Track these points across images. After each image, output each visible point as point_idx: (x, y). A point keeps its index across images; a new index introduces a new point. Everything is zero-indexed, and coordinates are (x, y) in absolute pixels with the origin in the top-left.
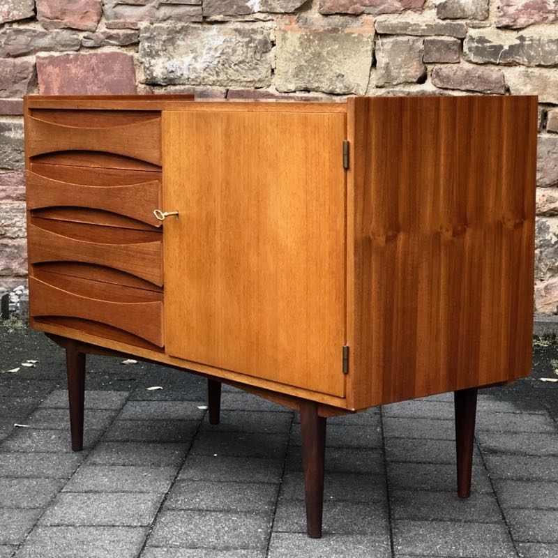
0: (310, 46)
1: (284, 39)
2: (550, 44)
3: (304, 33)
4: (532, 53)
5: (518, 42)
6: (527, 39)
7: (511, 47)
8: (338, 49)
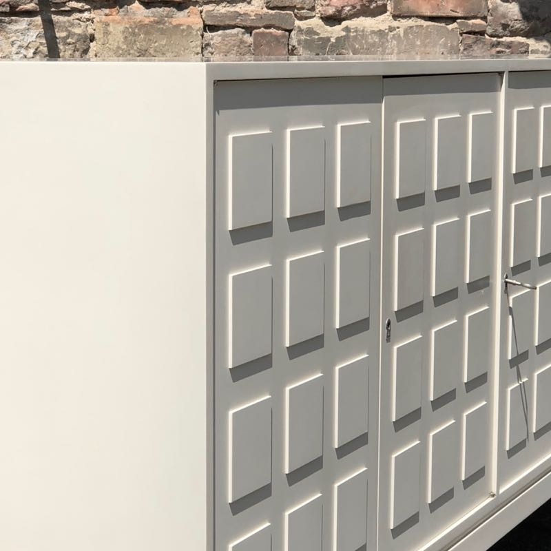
0: (135, 41)
1: (107, 33)
2: (373, 35)
3: (128, 26)
4: (357, 46)
5: (344, 33)
6: (352, 30)
7: (338, 39)
8: (165, 45)
